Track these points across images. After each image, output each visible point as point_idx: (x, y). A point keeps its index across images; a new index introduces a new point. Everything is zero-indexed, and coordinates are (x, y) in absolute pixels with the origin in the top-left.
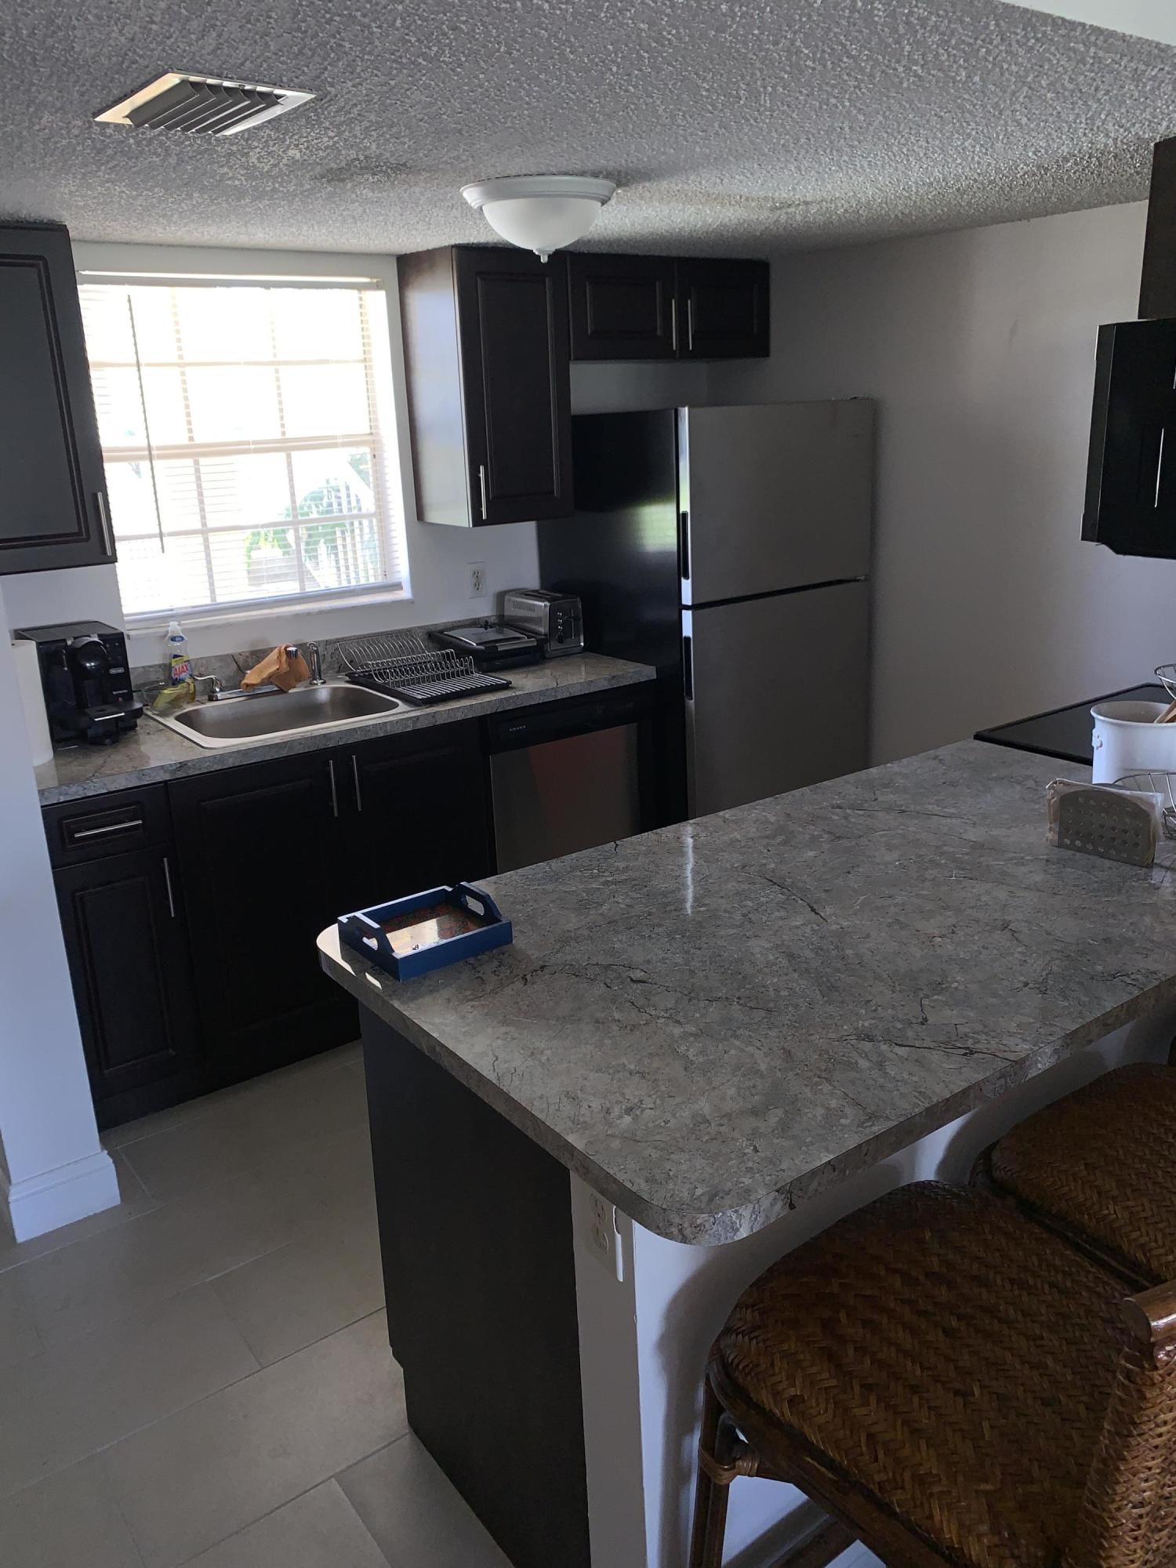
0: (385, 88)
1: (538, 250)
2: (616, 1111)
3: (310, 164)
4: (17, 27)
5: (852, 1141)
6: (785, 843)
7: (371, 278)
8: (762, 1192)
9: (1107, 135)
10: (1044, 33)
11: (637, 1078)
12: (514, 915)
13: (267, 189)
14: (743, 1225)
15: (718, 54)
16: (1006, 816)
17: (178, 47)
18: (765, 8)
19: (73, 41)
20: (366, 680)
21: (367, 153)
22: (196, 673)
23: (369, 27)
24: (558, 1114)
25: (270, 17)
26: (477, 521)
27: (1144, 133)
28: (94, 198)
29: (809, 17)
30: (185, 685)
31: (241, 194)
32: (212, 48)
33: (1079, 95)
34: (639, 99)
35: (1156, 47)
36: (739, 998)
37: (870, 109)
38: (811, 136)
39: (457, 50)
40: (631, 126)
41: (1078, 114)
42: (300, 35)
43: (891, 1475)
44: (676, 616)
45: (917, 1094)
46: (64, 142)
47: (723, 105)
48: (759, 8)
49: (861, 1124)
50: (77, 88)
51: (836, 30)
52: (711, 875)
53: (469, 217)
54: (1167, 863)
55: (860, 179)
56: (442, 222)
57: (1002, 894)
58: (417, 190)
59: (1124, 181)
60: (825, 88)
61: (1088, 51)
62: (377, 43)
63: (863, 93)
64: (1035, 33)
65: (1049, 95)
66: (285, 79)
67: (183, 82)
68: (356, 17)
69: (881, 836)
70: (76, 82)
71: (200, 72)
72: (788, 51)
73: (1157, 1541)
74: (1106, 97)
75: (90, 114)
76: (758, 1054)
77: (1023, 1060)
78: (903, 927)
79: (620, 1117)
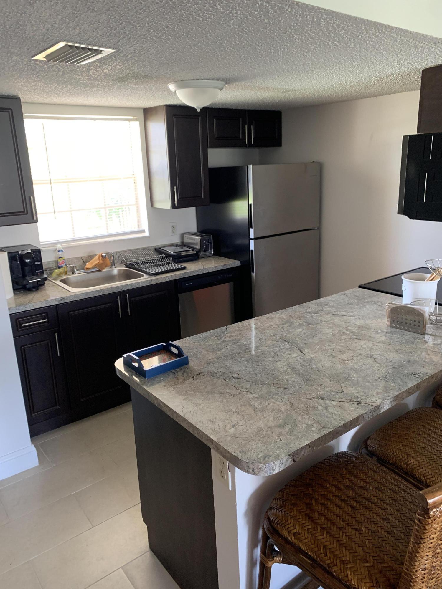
0: (141, 48)
1: (197, 107)
2: (228, 426)
3: (112, 75)
4: (5, 25)
5: (316, 436)
6: (290, 326)
7: (134, 117)
8: (283, 455)
9: (405, 67)
10: (382, 30)
11: (236, 414)
12: (189, 354)
13: (96, 84)
14: (277, 468)
15: (264, 37)
16: (371, 316)
17: (65, 32)
18: (281, 20)
19: (26, 30)
20: (131, 266)
21: (133, 71)
22: (68, 264)
23: (136, 26)
24: (207, 428)
25: (99, 22)
26: (174, 207)
27: (418, 66)
28: (31, 87)
29: (297, 24)
30: (63, 268)
31: (86, 86)
32: (77, 33)
33: (395, 52)
34: (234, 52)
35: (422, 36)
36: (274, 384)
37: (319, 57)
38: (297, 66)
39: (168, 35)
40: (231, 62)
41: (394, 59)
42: (110, 29)
43: (332, 561)
44: (248, 242)
45: (340, 419)
46: (20, 67)
47: (265, 55)
48: (279, 21)
49: (320, 430)
50: (26, 47)
51: (307, 29)
52: (262, 338)
53: (171, 95)
54: (430, 333)
55: (315, 82)
56: (161, 97)
57: (370, 344)
58: (152, 85)
59: (411, 83)
60: (302, 49)
61: (398, 37)
62: (138, 32)
63: (317, 51)
64: (379, 30)
65: (384, 52)
66: (104, 44)
67: (66, 45)
68: (131, 22)
69: (325, 323)
70: (26, 45)
71: (72, 42)
72: (289, 36)
73: (431, 583)
74: (405, 53)
75: (30, 56)
76: (281, 405)
77: (379, 406)
78: (334, 357)
79: (230, 429)
